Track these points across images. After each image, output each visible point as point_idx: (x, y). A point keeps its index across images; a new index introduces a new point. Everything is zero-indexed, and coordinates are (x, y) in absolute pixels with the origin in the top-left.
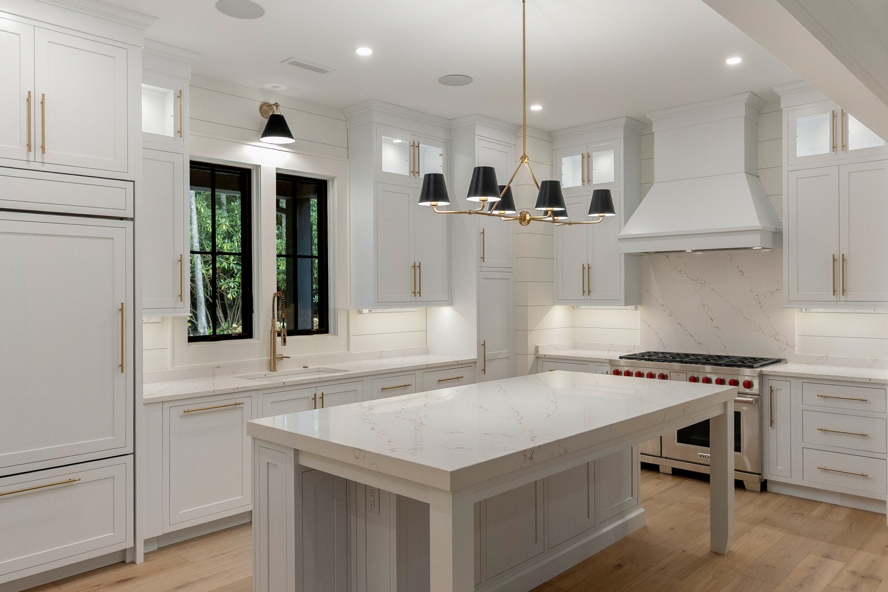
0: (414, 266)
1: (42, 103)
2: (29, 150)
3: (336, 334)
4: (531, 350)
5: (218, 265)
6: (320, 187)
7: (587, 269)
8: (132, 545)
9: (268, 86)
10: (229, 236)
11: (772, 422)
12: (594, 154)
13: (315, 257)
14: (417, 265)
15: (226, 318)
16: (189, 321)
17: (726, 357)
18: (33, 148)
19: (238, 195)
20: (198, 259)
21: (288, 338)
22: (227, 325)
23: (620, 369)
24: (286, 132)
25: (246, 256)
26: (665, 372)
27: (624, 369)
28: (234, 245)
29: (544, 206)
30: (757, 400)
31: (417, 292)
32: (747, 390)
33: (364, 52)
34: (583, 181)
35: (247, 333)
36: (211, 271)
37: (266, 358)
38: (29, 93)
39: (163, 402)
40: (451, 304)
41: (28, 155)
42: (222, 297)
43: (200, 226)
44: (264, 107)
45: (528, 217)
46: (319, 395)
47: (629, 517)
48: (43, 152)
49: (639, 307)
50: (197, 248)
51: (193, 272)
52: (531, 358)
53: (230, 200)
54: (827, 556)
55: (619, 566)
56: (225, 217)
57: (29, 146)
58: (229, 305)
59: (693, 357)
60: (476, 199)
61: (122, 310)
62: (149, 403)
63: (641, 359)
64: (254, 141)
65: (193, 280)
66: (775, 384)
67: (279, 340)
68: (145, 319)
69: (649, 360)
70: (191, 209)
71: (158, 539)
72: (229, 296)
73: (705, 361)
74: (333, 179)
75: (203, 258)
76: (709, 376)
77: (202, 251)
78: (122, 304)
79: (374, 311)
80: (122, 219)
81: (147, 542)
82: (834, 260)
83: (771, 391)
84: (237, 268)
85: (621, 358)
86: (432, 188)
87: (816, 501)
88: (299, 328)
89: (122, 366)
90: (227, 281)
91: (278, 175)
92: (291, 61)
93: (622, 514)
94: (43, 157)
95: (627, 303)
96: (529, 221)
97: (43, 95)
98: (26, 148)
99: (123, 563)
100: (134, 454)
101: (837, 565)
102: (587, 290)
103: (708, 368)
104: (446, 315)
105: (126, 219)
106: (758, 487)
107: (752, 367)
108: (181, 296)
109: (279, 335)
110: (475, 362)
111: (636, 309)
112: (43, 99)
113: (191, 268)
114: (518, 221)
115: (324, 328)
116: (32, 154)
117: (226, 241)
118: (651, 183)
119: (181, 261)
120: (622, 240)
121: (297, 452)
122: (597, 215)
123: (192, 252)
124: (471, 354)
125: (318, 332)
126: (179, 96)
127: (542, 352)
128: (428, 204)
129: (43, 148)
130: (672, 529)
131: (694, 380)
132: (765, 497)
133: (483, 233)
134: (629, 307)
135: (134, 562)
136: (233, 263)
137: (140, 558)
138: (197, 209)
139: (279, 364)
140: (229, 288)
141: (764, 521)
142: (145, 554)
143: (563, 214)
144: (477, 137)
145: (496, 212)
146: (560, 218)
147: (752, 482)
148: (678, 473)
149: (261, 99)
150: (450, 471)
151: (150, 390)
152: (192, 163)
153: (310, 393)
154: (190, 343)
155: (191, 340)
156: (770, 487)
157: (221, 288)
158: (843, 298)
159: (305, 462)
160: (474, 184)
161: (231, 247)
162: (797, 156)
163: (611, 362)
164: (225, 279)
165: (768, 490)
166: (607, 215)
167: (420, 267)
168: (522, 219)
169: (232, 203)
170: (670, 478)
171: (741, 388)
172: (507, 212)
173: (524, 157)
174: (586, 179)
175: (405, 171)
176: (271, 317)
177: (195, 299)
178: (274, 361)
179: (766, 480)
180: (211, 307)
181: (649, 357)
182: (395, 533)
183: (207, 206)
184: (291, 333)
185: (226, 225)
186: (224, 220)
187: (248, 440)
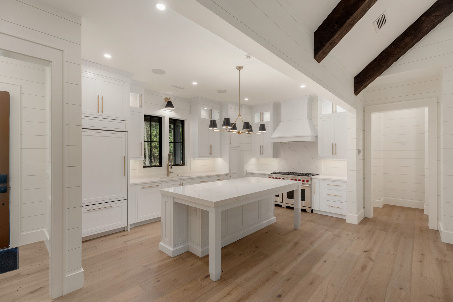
0: (210, 146)
1: (102, 99)
2: (98, 112)
3: (187, 166)
4: (245, 171)
5: (152, 145)
6: (183, 122)
7: (262, 147)
8: (127, 226)
9: (167, 93)
10: (156, 136)
11: (314, 192)
12: (264, 113)
13: (181, 143)
14: (211, 145)
15: (155, 161)
16: (144, 162)
17: (302, 173)
18: (99, 112)
19: (158, 124)
20: (146, 143)
21: (172, 167)
22: (155, 163)
23: (271, 177)
24: (172, 106)
25: (160, 142)
26: (284, 178)
27: (272, 177)
28: (157, 139)
29: (245, 129)
30: (310, 186)
31: (211, 154)
32: (307, 183)
33: (195, 83)
34: (261, 121)
35: (161, 165)
36: (150, 147)
37: (166, 172)
38: (98, 96)
39: (136, 185)
40: (221, 157)
41: (98, 113)
42: (154, 155)
43: (147, 133)
44: (166, 99)
45: (240, 132)
46: (182, 183)
47: (271, 219)
48: (102, 113)
49: (277, 158)
50: (146, 140)
51: (145, 147)
52: (245, 173)
53: (156, 125)
54: (327, 230)
55: (267, 232)
56: (155, 130)
57: (98, 111)
58: (156, 157)
59: (292, 173)
60: (225, 127)
61: (124, 158)
62: (132, 185)
63: (277, 174)
64: (163, 109)
65: (145, 149)
66: (315, 181)
67: (170, 167)
68: (131, 161)
69: (279, 174)
70: (144, 128)
71: (134, 224)
72: (156, 154)
73: (295, 174)
74: (186, 120)
75: (148, 143)
76: (300, 179)
77: (148, 141)
78: (124, 156)
79: (198, 159)
80: (124, 132)
81: (131, 225)
82: (333, 145)
83: (314, 183)
84: (158, 146)
85: (271, 173)
86: (212, 124)
87: (327, 216)
88: (176, 164)
89: (124, 174)
90: (155, 150)
91: (170, 119)
92: (173, 86)
93: (269, 218)
94: (102, 114)
95: (273, 157)
96: (241, 133)
97: (102, 96)
98: (97, 111)
99: (124, 231)
100: (128, 199)
101: (329, 233)
102: (262, 153)
103: (299, 177)
104: (220, 161)
105: (126, 132)
106: (310, 212)
107: (309, 176)
108: (141, 154)
109: (170, 166)
110: (228, 174)
111: (276, 159)
112: (102, 98)
113: (144, 146)
114: (238, 133)
115: (183, 164)
116: (99, 113)
117: (155, 137)
118: (280, 122)
119: (141, 144)
120: (272, 138)
121: (173, 198)
122: (261, 131)
123: (144, 141)
124: (227, 172)
125: (181, 165)
126: (141, 96)
127: (248, 172)
128: (211, 128)
129: (102, 111)
130: (284, 223)
131: (292, 180)
132: (312, 214)
133: (231, 136)
134: (274, 158)
135: (127, 231)
136: (157, 144)
137: (129, 230)
138: (146, 128)
139: (170, 174)
140: (156, 152)
141: (311, 221)
142: (130, 228)
143: (252, 131)
144: (229, 108)
145: (232, 131)
146: (251, 132)
147: (309, 210)
148: (287, 207)
149: (165, 97)
150: (214, 202)
151: (132, 181)
152: (144, 115)
153: (179, 183)
154: (144, 168)
155: (144, 167)
156: (314, 212)
157: (153, 152)
158: (335, 156)
159: (176, 201)
160: (224, 123)
161: (156, 139)
162: (323, 114)
163: (268, 175)
164: (154, 149)
165: (313, 212)
166: (264, 131)
167: (212, 146)
168: (239, 133)
169: (157, 126)
170: (285, 209)
171: (305, 182)
172: (235, 131)
173: (239, 115)
174: (261, 120)
175: (208, 118)
176: (168, 160)
177: (145, 155)
178: (168, 173)
179: (313, 209)
180: (150, 158)
181: (279, 173)
182: (201, 221)
183: (149, 126)
184: (173, 165)
185: (155, 133)
186: (154, 131)
187: (160, 195)
